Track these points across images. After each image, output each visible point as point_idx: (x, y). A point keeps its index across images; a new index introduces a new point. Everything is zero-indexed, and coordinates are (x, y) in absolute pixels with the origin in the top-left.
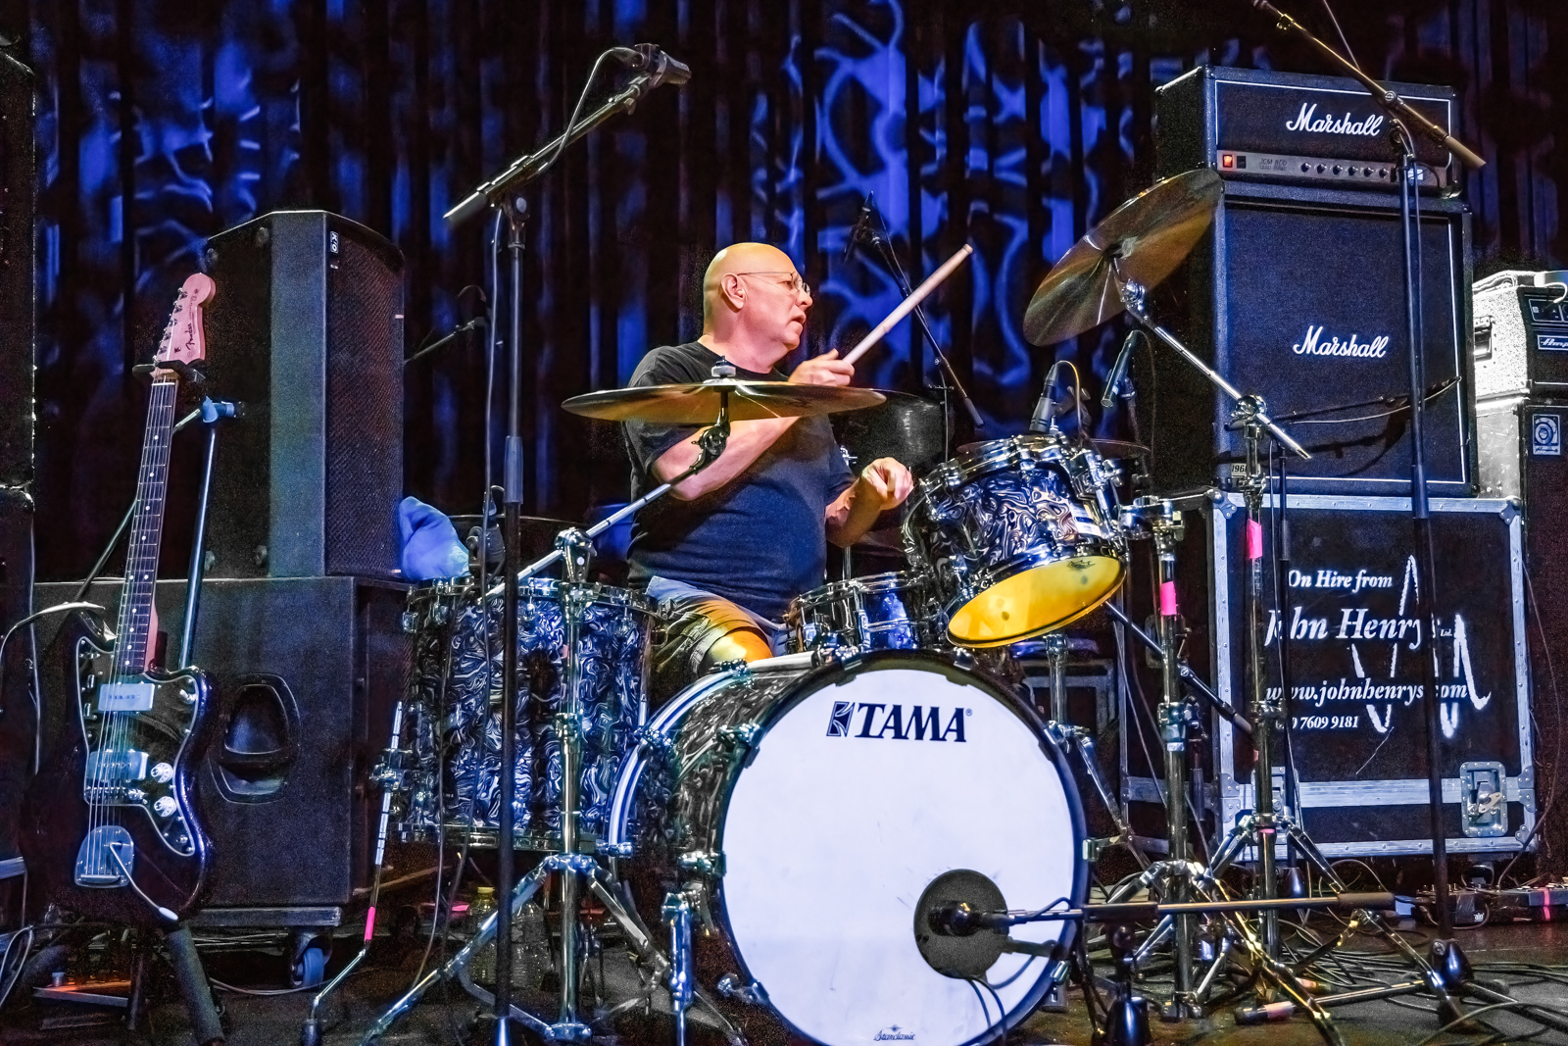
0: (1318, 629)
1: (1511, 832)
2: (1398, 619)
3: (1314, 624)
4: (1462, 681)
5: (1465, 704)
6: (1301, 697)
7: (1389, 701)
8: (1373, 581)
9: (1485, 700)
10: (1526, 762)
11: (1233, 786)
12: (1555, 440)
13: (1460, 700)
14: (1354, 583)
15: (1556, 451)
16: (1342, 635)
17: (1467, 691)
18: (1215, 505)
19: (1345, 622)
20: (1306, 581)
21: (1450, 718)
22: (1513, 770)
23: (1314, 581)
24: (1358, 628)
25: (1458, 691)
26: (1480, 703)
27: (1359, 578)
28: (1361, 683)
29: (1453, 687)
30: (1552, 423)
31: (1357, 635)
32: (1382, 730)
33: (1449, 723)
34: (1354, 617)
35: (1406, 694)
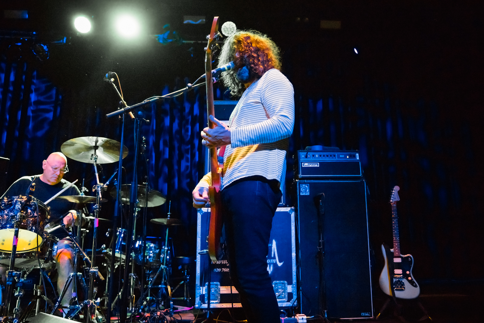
1: (288, 301)
4: (274, 258)
5: (275, 265)
6: (222, 263)
9: (282, 264)
10: (294, 281)
11: (199, 288)
12: (308, 191)
15: (308, 194)
17: (276, 261)
18: (198, 211)
21: (270, 268)
22: (290, 283)
25: (274, 261)
26: (280, 264)
29: (271, 260)
30: (306, 186)
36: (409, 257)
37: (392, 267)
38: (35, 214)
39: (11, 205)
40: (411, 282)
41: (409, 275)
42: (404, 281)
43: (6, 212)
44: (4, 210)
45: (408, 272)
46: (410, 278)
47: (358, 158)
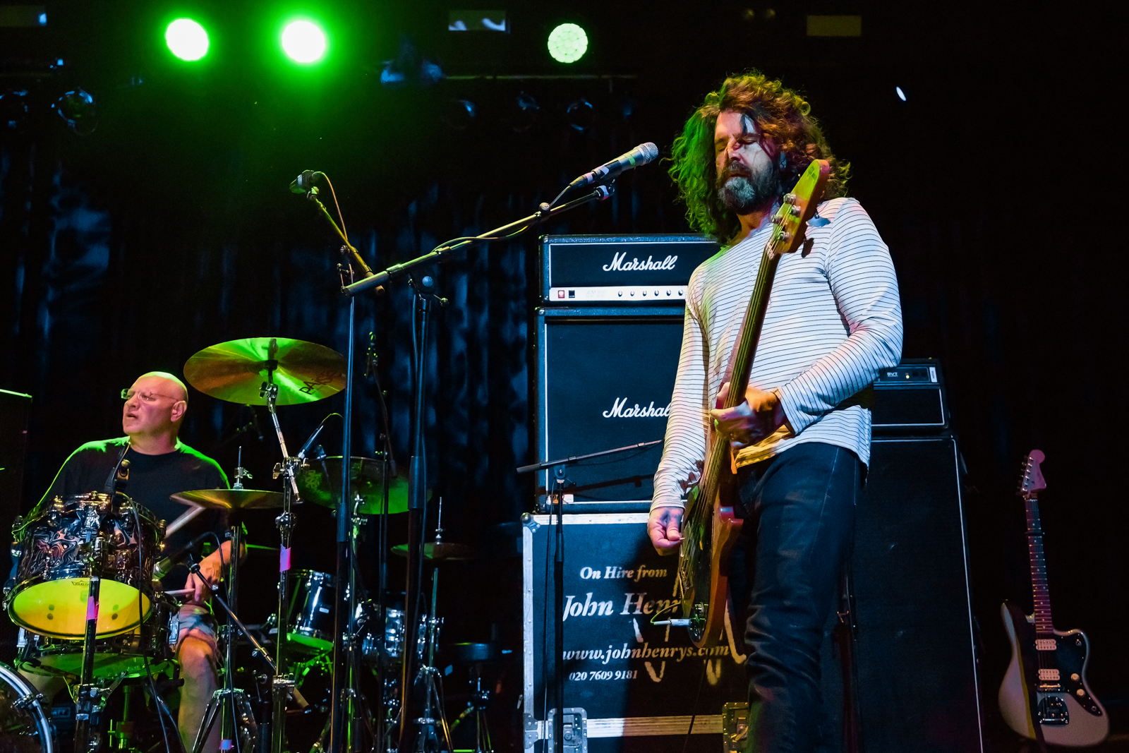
0: (606, 608)
2: (672, 599)
3: (603, 605)
4: (725, 643)
5: (728, 660)
6: (591, 657)
7: (664, 658)
8: (651, 573)
9: (743, 657)
11: (533, 722)
13: (722, 657)
14: (635, 575)
16: (625, 612)
17: (729, 650)
18: (524, 524)
19: (628, 603)
20: (597, 575)
21: (714, 670)
23: (603, 574)
24: (639, 607)
25: (724, 651)
26: (739, 659)
27: (640, 571)
28: (640, 646)
29: (718, 648)
31: (637, 612)
32: (657, 680)
33: (713, 674)
34: (635, 599)
35: (677, 654)
36: (1075, 636)
37: (1034, 662)
38: (132, 541)
39: (74, 517)
40: (1085, 702)
41: (1078, 685)
42: (1066, 698)
43: (62, 536)
44: (55, 530)
45: (1075, 677)
46: (1080, 692)
47: (934, 380)
